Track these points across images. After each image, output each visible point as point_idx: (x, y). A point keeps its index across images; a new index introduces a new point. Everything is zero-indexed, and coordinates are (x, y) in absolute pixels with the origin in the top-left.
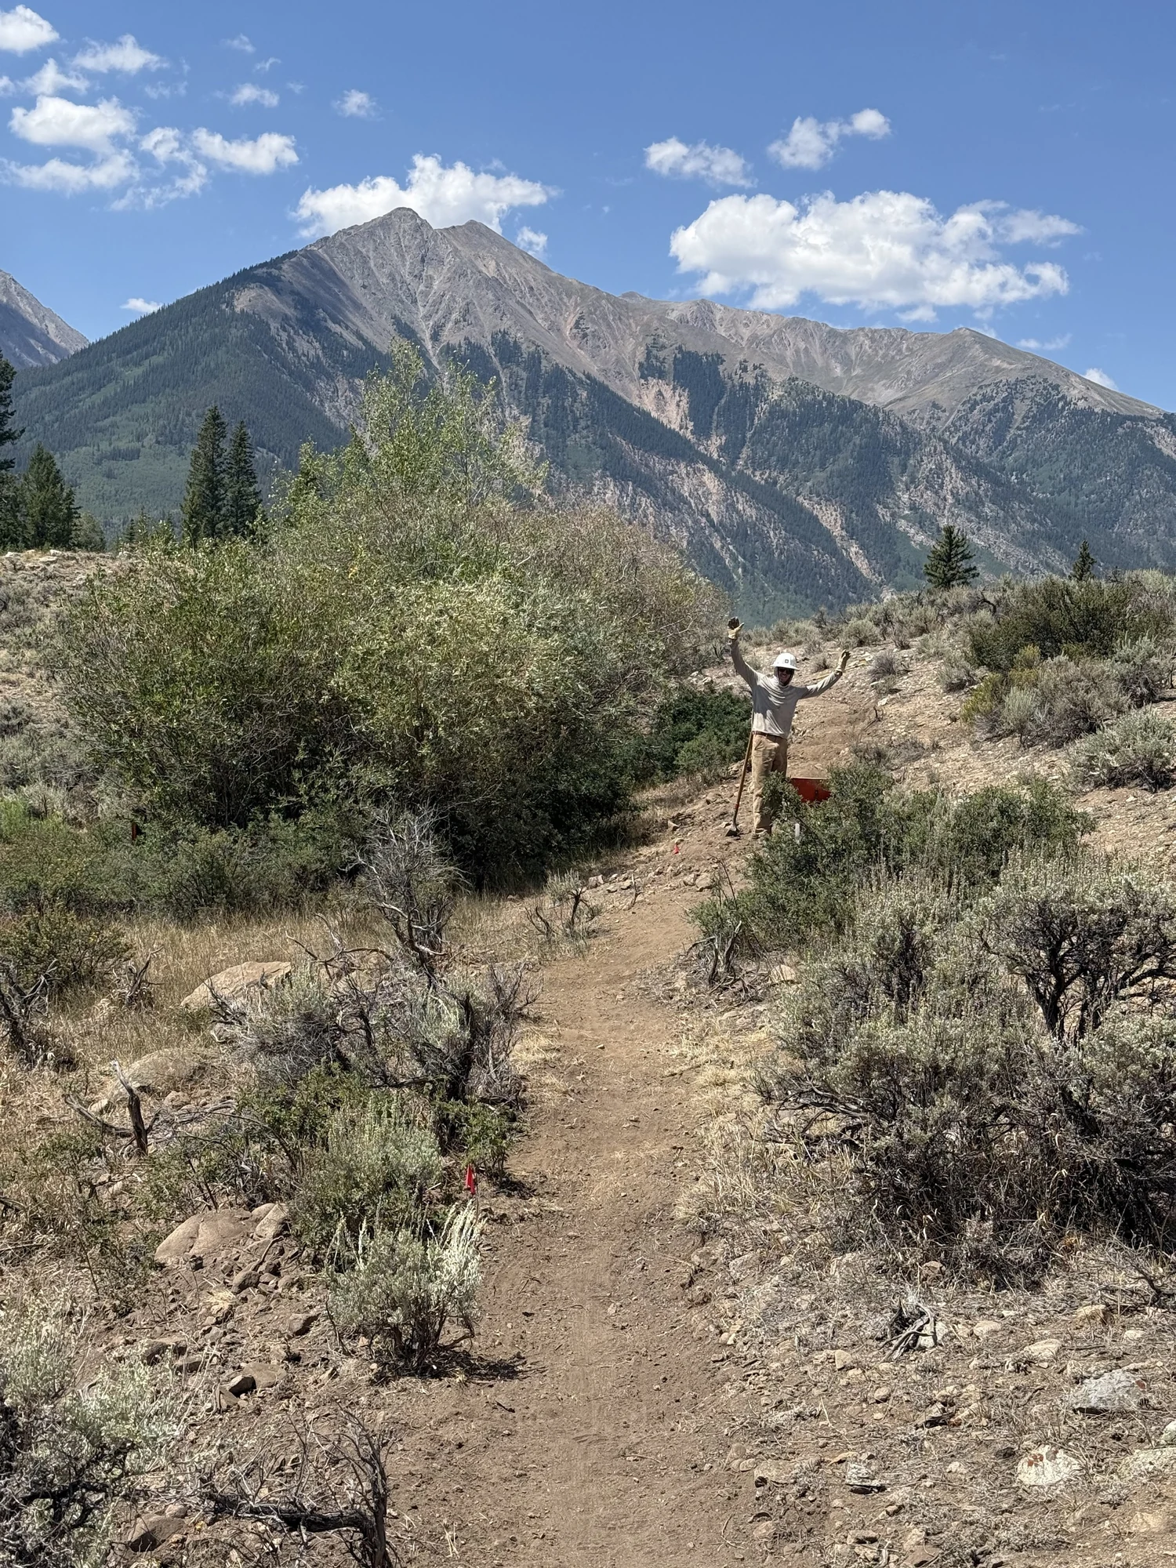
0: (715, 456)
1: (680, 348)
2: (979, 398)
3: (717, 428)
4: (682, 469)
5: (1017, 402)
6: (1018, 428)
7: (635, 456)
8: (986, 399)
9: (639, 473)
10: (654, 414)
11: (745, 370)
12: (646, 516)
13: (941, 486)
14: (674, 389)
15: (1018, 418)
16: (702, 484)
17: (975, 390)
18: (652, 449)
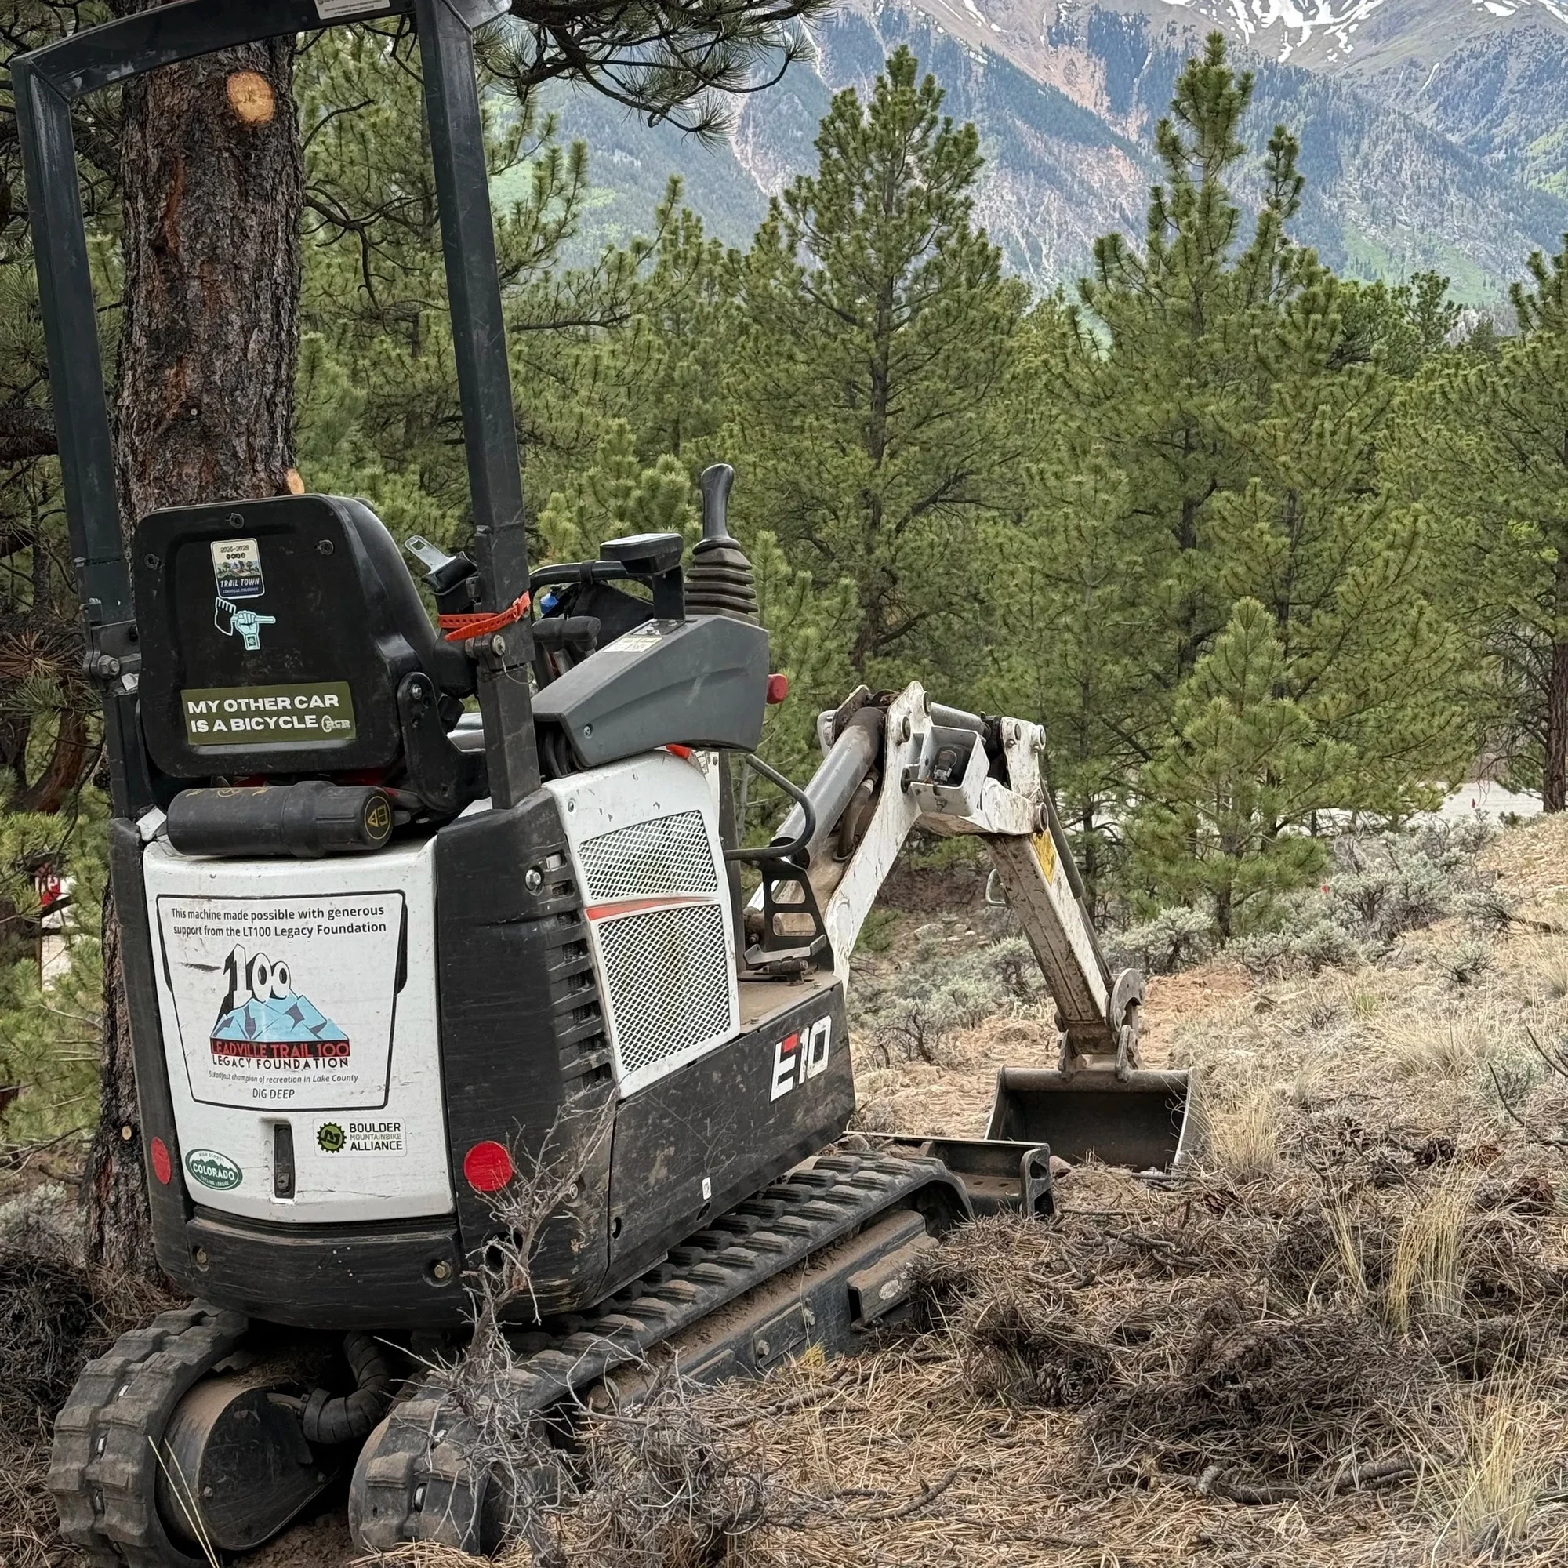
0: (1134, 138)
1: (1097, 7)
2: (1465, 54)
3: (1138, 102)
4: (1091, 156)
5: (1512, 59)
6: (1512, 91)
7: (1035, 143)
8: (1473, 55)
9: (1041, 162)
10: (1064, 90)
11: (1173, 33)
12: (1048, 213)
13: (1399, 171)
14: (1089, 57)
15: (1511, 79)
16: (1116, 173)
17: (1462, 43)
18: (1058, 134)
